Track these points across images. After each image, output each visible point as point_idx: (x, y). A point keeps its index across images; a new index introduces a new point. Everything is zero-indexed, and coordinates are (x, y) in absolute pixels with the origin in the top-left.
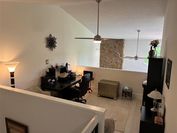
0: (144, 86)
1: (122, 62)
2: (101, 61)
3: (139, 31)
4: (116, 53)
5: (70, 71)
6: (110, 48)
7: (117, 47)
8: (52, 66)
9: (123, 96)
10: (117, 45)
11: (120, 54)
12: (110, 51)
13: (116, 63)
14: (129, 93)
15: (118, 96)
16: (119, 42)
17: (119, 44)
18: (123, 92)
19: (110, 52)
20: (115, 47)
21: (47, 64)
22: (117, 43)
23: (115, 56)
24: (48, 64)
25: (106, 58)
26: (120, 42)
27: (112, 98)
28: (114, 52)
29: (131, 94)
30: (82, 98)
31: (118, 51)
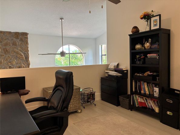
3: (62, 19)
4: (17, 53)
6: (6, 44)
7: (17, 43)
10: (18, 42)
11: (24, 54)
12: (7, 51)
17: (21, 40)
20: (14, 44)
22: (17, 38)
23: (17, 58)
26: (22, 37)
28: (14, 52)
31: (20, 50)
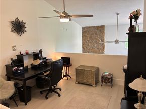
0: (125, 70)
1: (103, 47)
2: (83, 48)
3: (118, 14)
5: (45, 58)
8: (20, 53)
9: (102, 82)
10: (98, 32)
11: (101, 40)
13: (98, 49)
14: (109, 79)
15: (97, 83)
16: (99, 29)
17: (100, 31)
18: (103, 78)
19: (91, 38)
20: (96, 34)
21: (13, 50)
23: (97, 42)
24: (15, 50)
25: (88, 45)
26: (101, 29)
27: (91, 85)
28: (96, 38)
29: (112, 80)
30: (55, 87)
31: (99, 38)
